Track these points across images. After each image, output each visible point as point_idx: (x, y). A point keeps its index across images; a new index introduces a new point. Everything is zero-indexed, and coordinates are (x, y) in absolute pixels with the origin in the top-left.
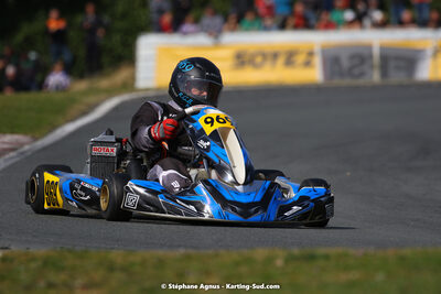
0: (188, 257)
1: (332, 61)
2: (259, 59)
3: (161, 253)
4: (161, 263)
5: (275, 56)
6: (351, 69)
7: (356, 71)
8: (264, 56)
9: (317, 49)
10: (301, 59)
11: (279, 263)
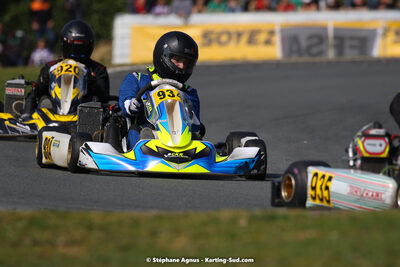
0: (160, 218)
1: (291, 39)
2: (224, 38)
3: (135, 213)
4: (135, 223)
5: (239, 35)
6: (309, 48)
7: (315, 50)
8: (229, 34)
9: (277, 28)
10: (262, 37)
11: (243, 222)
